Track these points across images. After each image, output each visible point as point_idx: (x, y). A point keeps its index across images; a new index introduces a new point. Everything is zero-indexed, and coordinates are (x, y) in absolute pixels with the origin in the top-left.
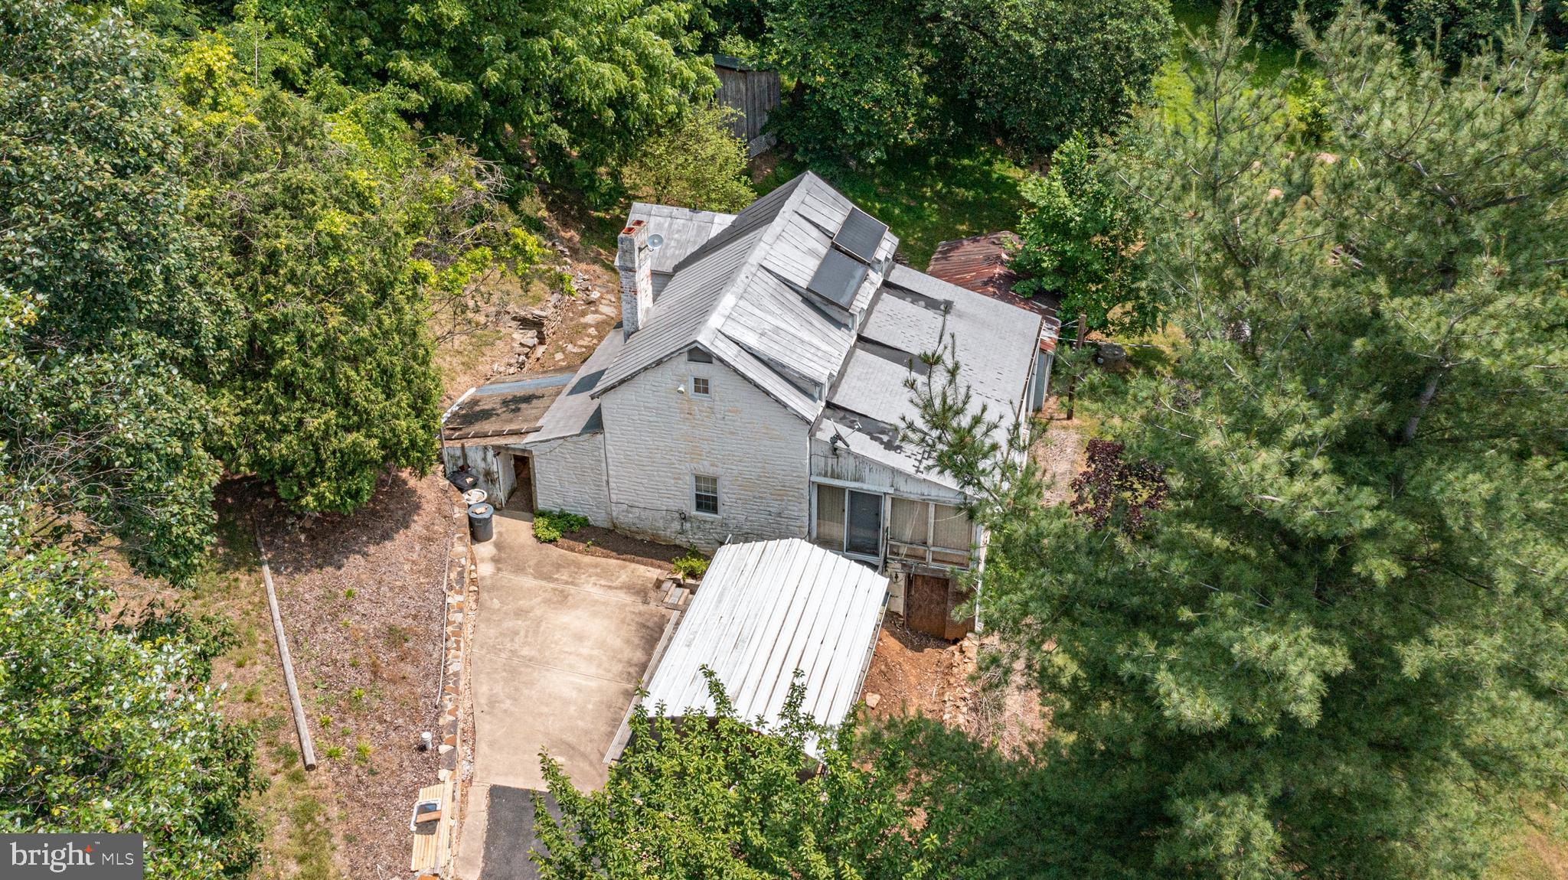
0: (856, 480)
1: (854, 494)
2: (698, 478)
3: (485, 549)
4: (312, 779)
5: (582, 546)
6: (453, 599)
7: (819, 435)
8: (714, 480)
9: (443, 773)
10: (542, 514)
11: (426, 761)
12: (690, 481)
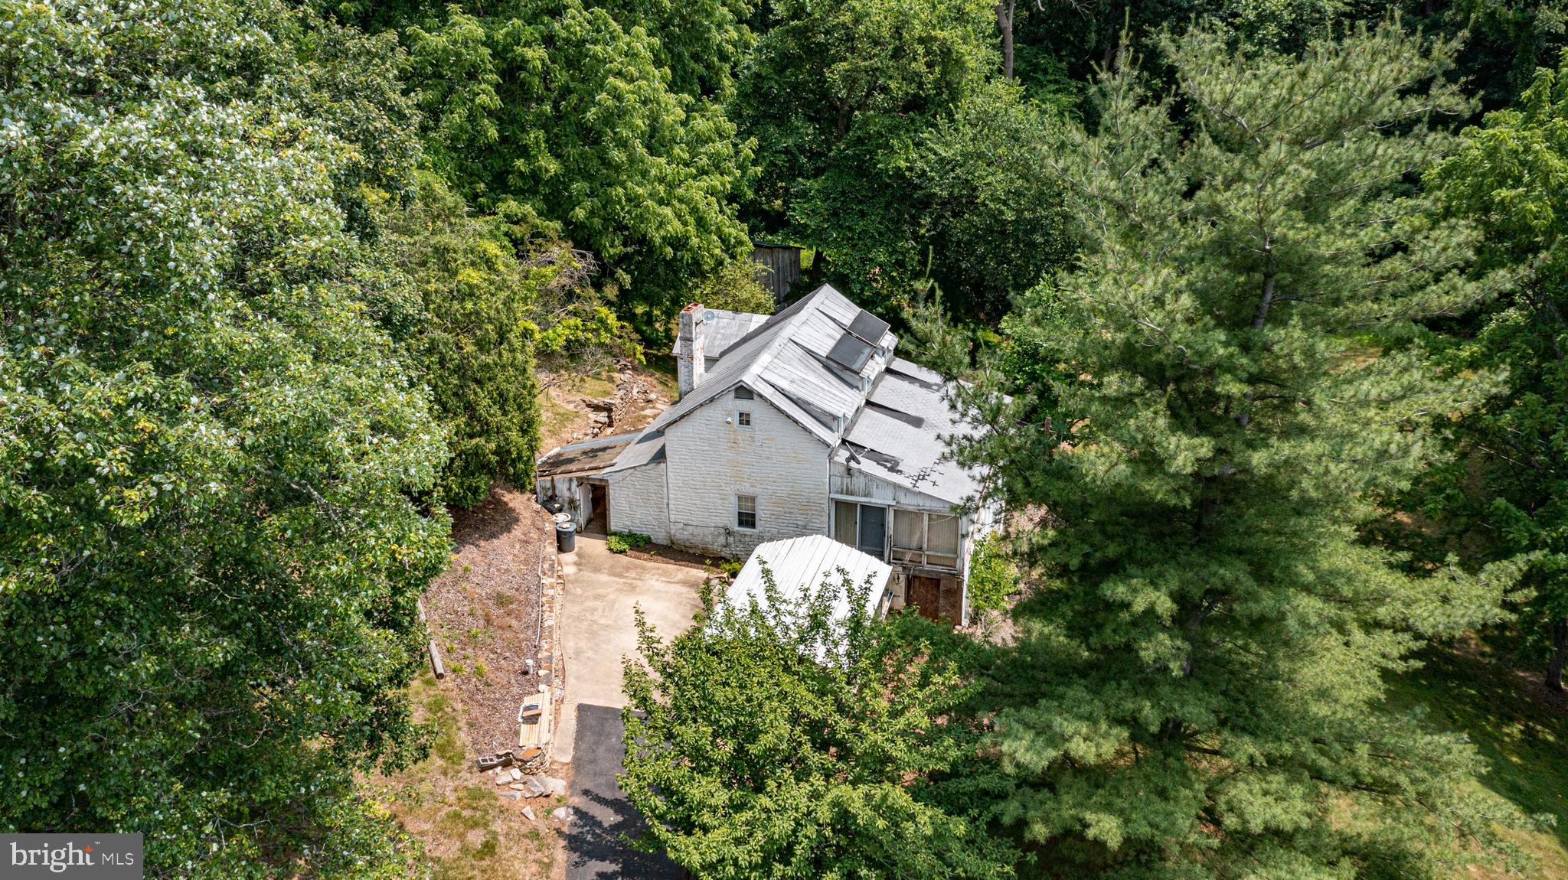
0: (866, 496)
1: (863, 506)
2: (740, 498)
3: (569, 557)
4: (441, 684)
5: (646, 556)
6: (546, 581)
7: (836, 459)
8: (753, 499)
9: (542, 687)
10: (615, 534)
11: (528, 681)
12: (734, 500)
